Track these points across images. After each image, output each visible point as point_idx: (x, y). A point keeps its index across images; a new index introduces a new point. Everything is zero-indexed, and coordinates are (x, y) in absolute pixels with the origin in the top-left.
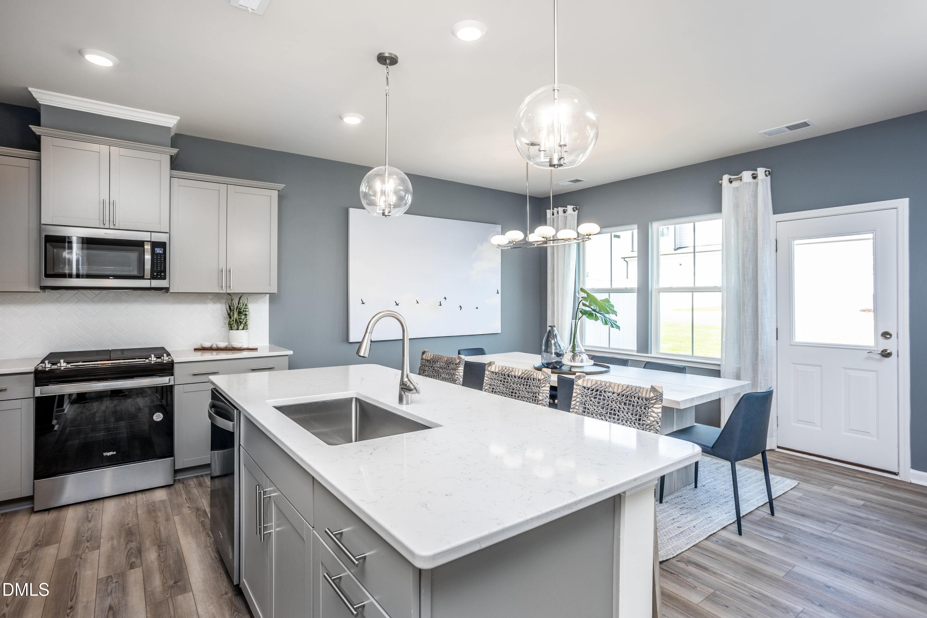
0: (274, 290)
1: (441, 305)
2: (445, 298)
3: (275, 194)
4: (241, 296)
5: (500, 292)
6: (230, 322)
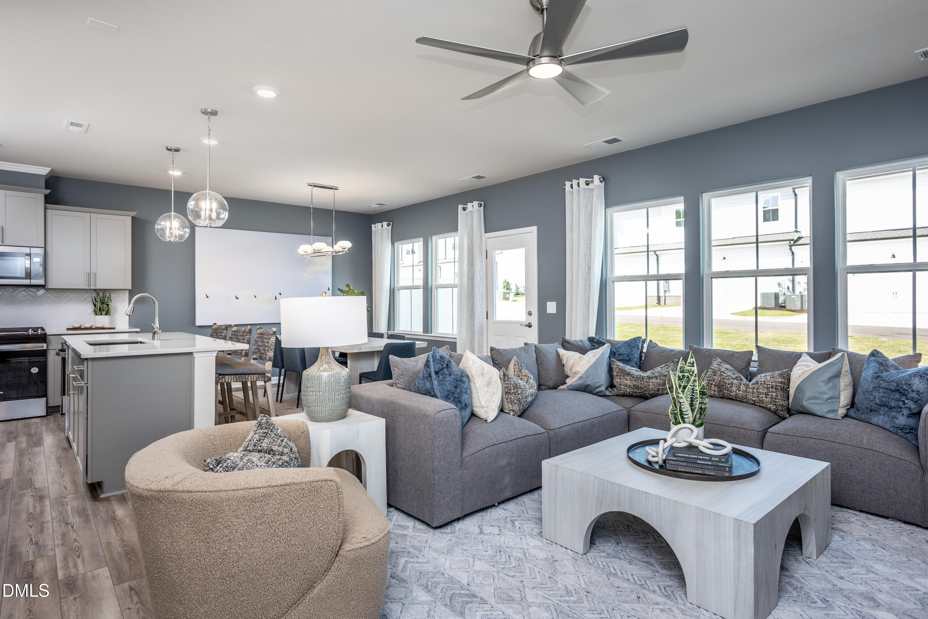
0: (130, 288)
1: (276, 299)
2: (280, 294)
3: (129, 220)
4: (105, 290)
5: (331, 289)
6: (95, 310)
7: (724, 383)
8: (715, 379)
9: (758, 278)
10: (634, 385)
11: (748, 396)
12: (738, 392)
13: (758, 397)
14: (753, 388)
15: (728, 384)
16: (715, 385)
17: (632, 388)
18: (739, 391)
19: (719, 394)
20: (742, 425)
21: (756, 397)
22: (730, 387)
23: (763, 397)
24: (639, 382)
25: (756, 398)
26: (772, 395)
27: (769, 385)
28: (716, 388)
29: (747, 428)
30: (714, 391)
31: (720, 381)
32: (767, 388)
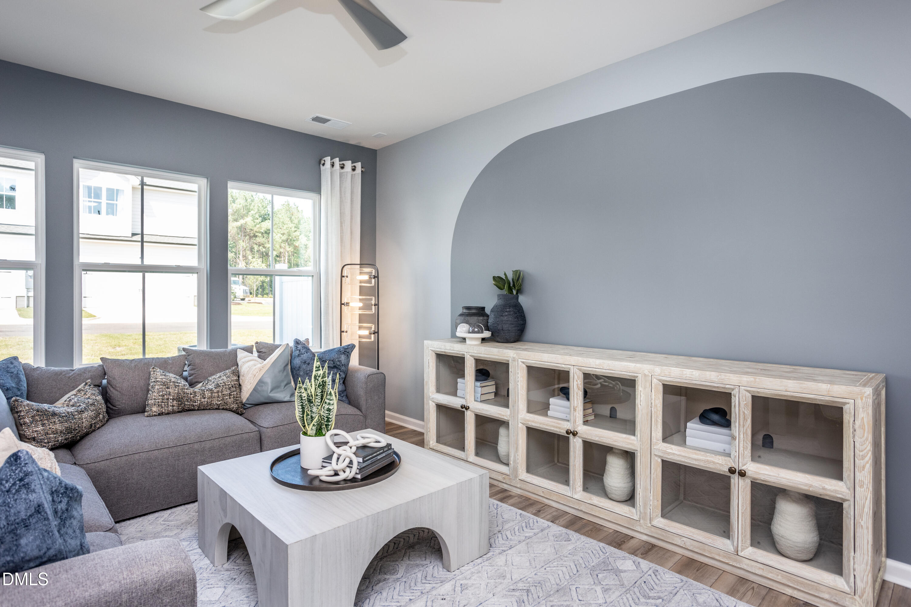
7: (184, 394)
8: (170, 392)
9: (146, 274)
10: (67, 428)
11: (213, 402)
12: (203, 400)
13: (223, 400)
14: (218, 392)
15: (191, 394)
16: (173, 399)
17: (64, 434)
18: (205, 398)
19: (178, 409)
20: (242, 430)
21: (222, 400)
22: (193, 397)
23: (227, 399)
24: (71, 423)
25: (221, 402)
26: (234, 394)
27: (229, 385)
28: (175, 402)
29: (247, 431)
30: (173, 406)
31: (178, 393)
32: (230, 388)
